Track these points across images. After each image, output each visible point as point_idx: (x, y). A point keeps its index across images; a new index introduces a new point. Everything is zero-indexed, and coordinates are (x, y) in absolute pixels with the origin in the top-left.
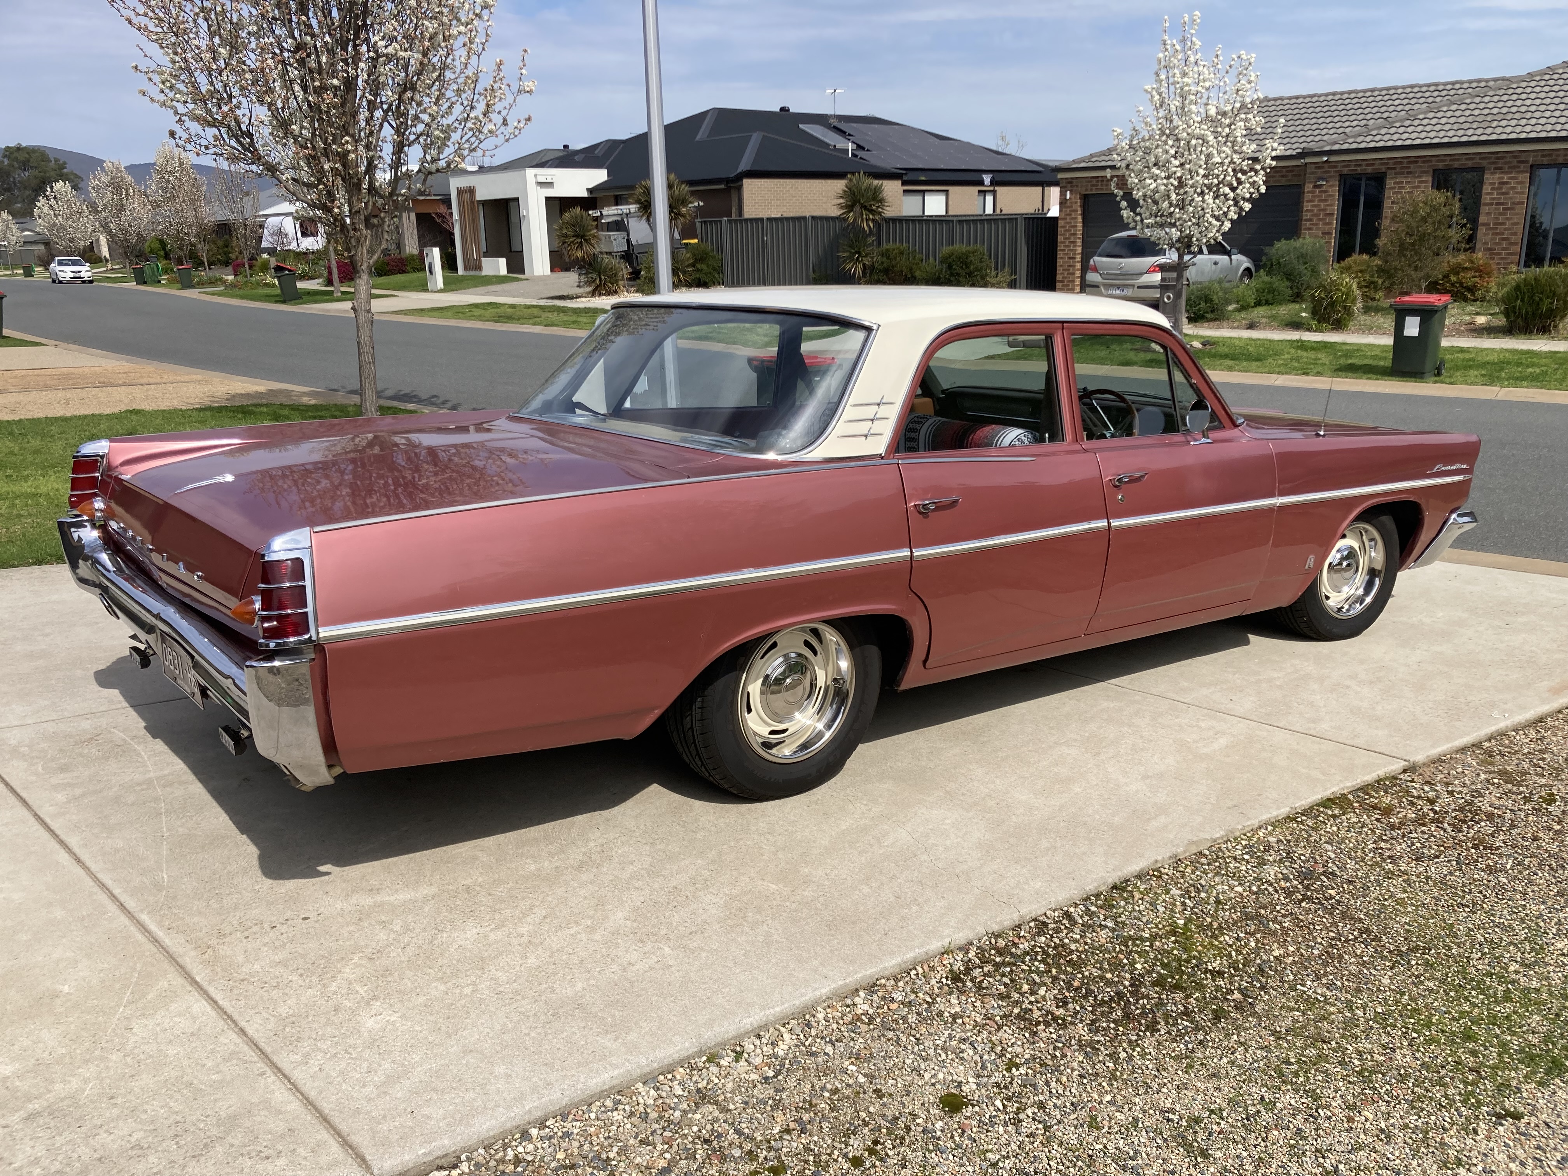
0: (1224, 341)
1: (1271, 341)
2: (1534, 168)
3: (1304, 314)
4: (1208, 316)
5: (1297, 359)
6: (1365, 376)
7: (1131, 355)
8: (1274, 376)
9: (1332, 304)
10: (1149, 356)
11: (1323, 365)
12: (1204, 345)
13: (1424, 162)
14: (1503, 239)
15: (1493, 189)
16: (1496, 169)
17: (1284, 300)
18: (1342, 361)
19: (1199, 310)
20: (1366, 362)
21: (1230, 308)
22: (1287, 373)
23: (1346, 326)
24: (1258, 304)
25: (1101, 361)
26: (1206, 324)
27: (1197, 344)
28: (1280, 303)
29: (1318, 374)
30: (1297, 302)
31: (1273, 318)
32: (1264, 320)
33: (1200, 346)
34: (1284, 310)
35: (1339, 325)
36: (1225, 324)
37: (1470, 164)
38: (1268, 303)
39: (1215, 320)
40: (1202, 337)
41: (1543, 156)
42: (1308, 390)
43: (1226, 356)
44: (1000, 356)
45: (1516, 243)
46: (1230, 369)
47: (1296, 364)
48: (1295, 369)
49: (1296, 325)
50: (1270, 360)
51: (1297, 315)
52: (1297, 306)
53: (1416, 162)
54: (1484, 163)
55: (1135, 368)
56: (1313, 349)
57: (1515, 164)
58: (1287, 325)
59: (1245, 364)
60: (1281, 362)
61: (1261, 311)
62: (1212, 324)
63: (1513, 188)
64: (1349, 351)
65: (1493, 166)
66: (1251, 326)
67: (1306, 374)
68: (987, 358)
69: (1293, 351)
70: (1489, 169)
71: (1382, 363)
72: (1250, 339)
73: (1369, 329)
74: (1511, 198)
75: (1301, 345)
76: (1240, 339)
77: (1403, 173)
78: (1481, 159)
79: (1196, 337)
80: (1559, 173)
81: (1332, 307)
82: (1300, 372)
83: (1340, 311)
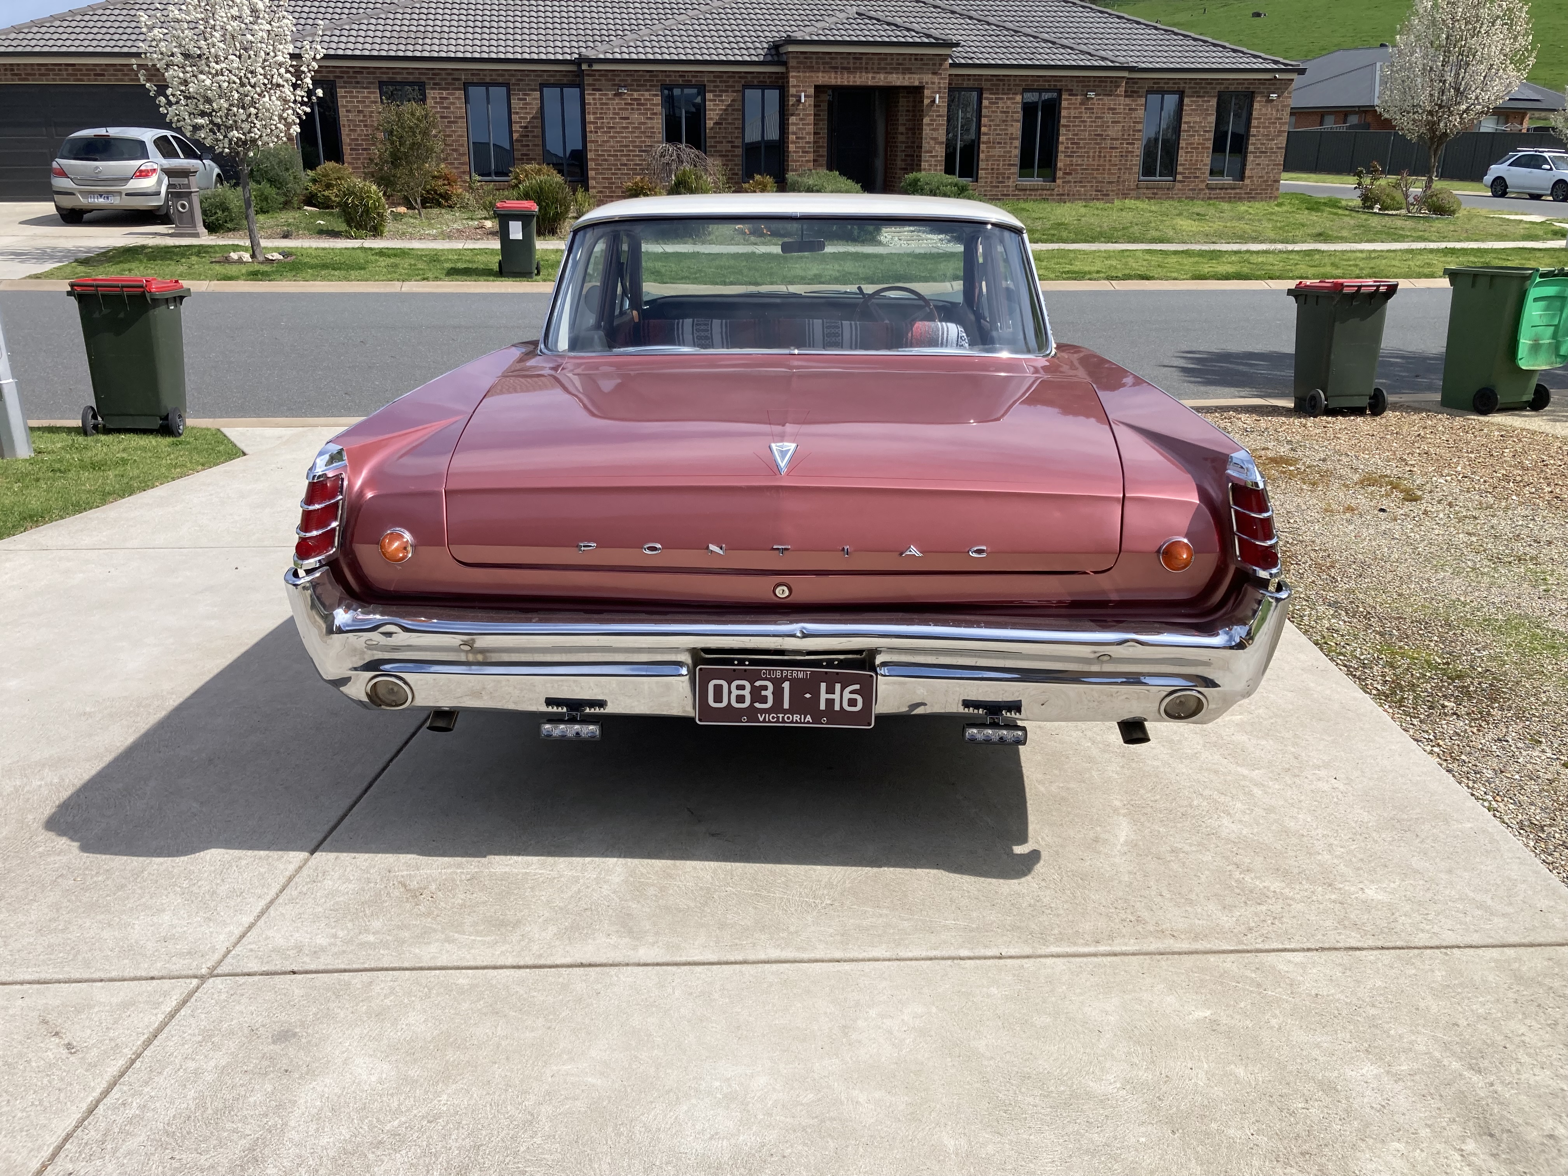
2: (466, 86)
5: (395, 266)
11: (428, 270)
13: (368, 73)
14: (453, 150)
15: (436, 103)
16: (435, 84)
19: (217, 220)
22: (406, 280)
23: (382, 232)
27: (276, 256)
29: (438, 279)
35: (376, 231)
37: (411, 78)
39: (234, 230)
41: (473, 75)
45: (465, 154)
48: (407, 275)
51: (313, 223)
53: (362, 73)
54: (424, 78)
57: (450, 81)
63: (453, 103)
65: (432, 82)
67: (426, 279)
69: (376, 258)
70: (429, 84)
73: (401, 235)
74: (453, 113)
77: (351, 83)
78: (420, 74)
79: (276, 250)
80: (487, 90)
81: (367, 214)
82: (418, 278)
83: (375, 218)
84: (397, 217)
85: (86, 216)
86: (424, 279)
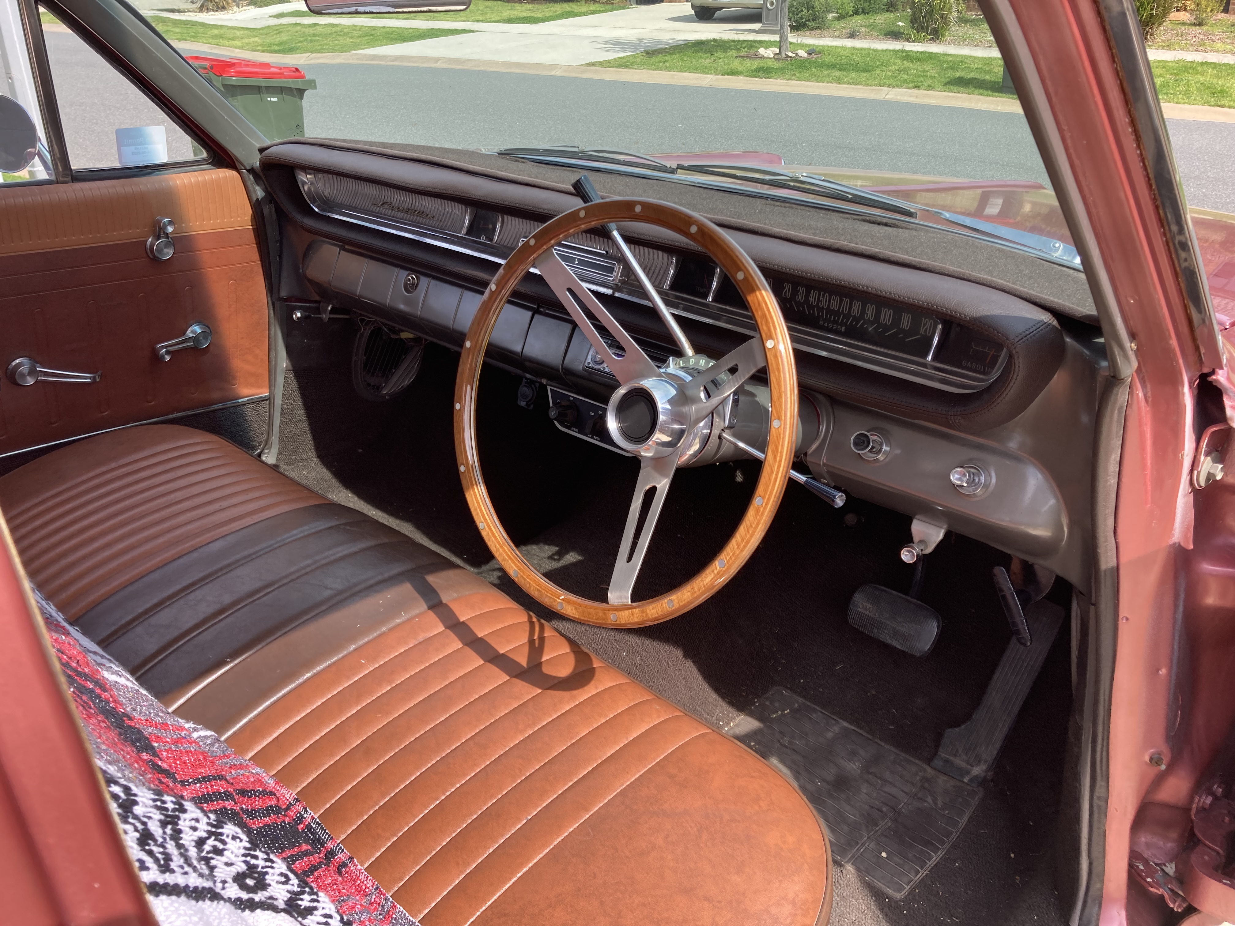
0: (831, 50)
1: (875, 51)
3: (900, 24)
4: (810, 24)
5: (906, 70)
6: (977, 91)
7: (736, 64)
8: (885, 89)
9: (931, 12)
10: (756, 64)
11: (933, 77)
12: (810, 54)
17: (880, 8)
18: (951, 74)
19: (801, 18)
20: (972, 75)
21: (830, 16)
22: (898, 86)
23: (943, 36)
24: (856, 13)
25: (705, 70)
26: (808, 33)
27: (802, 53)
28: (876, 12)
29: (930, 87)
30: (892, 11)
31: (872, 27)
32: (863, 29)
33: (806, 55)
34: (881, 19)
35: (936, 35)
36: (826, 33)
38: (864, 12)
39: (817, 28)
40: (809, 46)
42: (923, 107)
43: (833, 66)
44: (601, 64)
46: (839, 81)
47: (905, 77)
48: (905, 81)
49: (896, 35)
50: (878, 72)
51: (894, 24)
52: (892, 15)
55: (741, 78)
56: (919, 60)
58: (886, 35)
59: (854, 75)
60: (889, 74)
61: (858, 20)
62: (813, 32)
64: (956, 63)
66: (852, 36)
67: (917, 87)
68: (588, 64)
69: (898, 61)
71: (988, 77)
72: (854, 48)
73: (963, 41)
75: (907, 56)
76: (844, 48)
79: (801, 46)
81: (931, 15)
82: (911, 85)
83: (938, 20)
84: (963, 21)
85: (717, 14)
86: (915, 87)
